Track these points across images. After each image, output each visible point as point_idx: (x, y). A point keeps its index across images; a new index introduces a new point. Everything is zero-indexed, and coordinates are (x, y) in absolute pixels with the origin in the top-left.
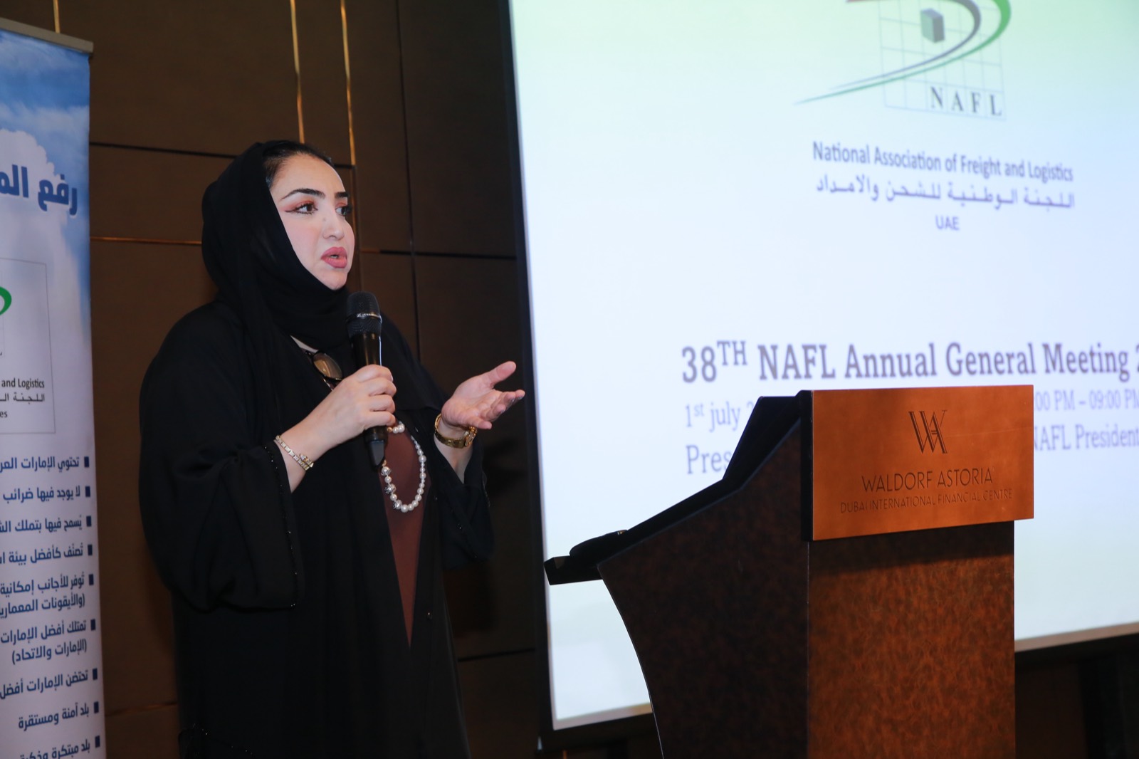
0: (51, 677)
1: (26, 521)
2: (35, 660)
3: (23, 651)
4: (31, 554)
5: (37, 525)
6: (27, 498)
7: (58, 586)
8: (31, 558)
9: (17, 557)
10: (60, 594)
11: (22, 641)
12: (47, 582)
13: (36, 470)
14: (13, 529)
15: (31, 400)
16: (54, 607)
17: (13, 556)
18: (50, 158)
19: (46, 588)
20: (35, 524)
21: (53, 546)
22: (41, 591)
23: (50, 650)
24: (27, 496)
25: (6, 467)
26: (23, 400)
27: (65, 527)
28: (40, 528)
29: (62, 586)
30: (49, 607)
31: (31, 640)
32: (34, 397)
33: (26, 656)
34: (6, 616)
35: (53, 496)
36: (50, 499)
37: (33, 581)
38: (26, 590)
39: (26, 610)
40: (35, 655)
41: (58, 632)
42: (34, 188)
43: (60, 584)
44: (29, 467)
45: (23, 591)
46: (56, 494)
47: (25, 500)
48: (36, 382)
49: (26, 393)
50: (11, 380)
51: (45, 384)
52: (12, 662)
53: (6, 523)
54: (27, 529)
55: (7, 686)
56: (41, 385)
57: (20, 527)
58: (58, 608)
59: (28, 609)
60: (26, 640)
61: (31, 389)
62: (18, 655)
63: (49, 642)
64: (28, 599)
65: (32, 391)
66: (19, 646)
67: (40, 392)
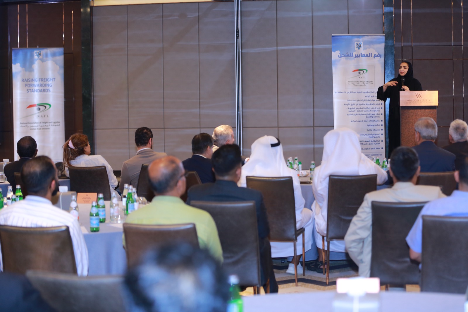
8: (369, 105)
10: (375, 110)
18: (376, 51)
21: (374, 103)
22: (371, 109)
24: (369, 96)
25: (366, 93)
28: (371, 101)
30: (373, 111)
33: (369, 117)
34: (366, 112)
36: (373, 97)
41: (374, 114)
42: (373, 55)
44: (370, 93)
49: (369, 83)
50: (367, 81)
53: (366, 100)
54: (369, 101)
55: (365, 120)
59: (369, 111)
60: (369, 115)
63: (372, 116)
64: (369, 110)
65: (371, 83)
66: (367, 116)
67: (372, 83)
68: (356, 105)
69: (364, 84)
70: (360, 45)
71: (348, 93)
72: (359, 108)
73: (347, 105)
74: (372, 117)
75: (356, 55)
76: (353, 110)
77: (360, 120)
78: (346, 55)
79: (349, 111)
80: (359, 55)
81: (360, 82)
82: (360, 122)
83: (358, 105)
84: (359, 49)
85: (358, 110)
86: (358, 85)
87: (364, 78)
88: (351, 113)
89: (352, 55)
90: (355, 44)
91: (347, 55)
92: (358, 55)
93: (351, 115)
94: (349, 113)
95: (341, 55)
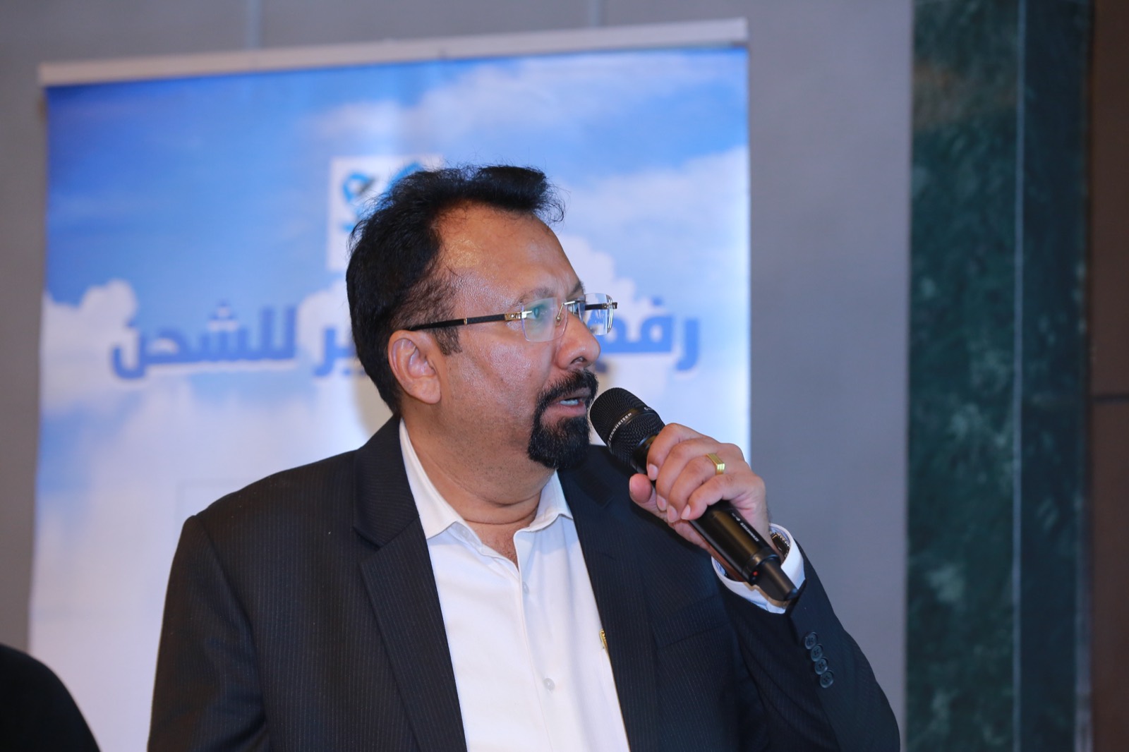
91: (223, 336)
95: (143, 343)
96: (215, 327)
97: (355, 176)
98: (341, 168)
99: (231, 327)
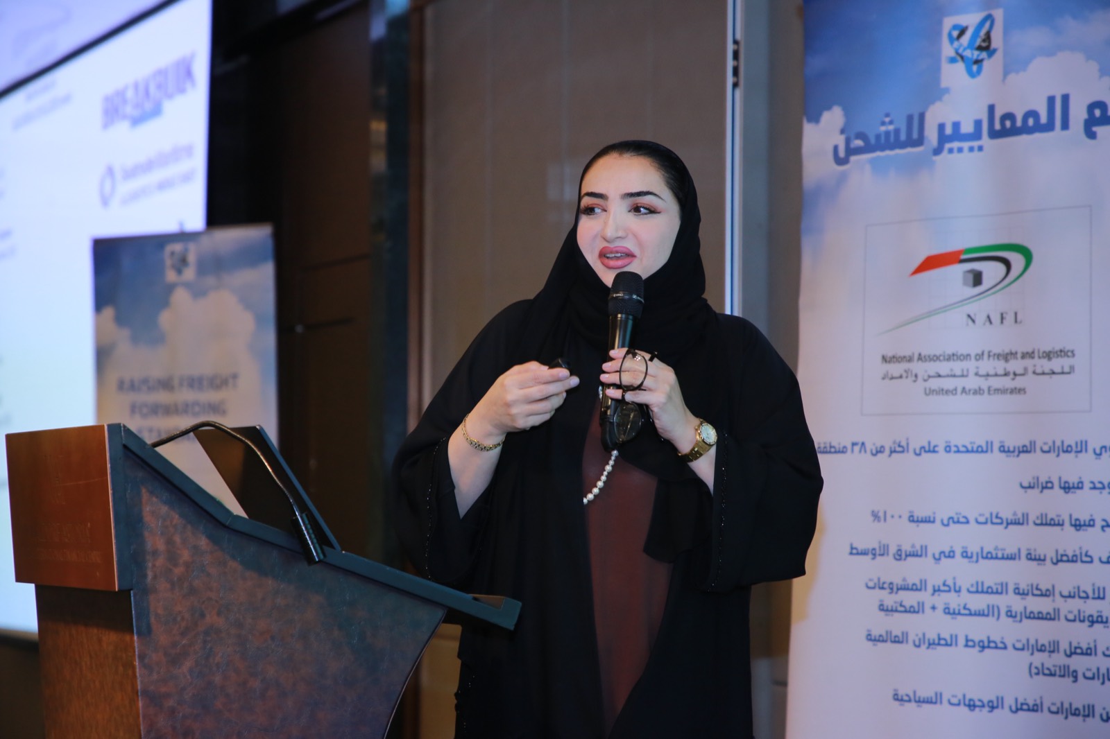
0: (1078, 704)
1: (1046, 515)
2: (1057, 679)
3: (1043, 665)
4: (1051, 554)
5: (1059, 521)
6: (1046, 488)
7: (1087, 597)
8: (1052, 559)
9: (1035, 556)
10: (1092, 607)
11: (1041, 654)
12: (1072, 591)
13: (1058, 455)
14: (1031, 522)
15: (1054, 373)
16: (1082, 621)
17: (1030, 554)
18: (1101, 73)
19: (1070, 596)
20: (1056, 519)
21: (1080, 548)
22: (1062, 599)
23: (1075, 671)
24: (1047, 486)
25: (1023, 452)
26: (1043, 373)
27: (1103, 527)
28: (1062, 525)
29: (1094, 598)
30: (1074, 620)
31: (1053, 655)
32: (1058, 370)
33: (1047, 672)
34: (1021, 621)
35: (1082, 488)
36: (1078, 491)
37: (1053, 587)
38: (1046, 595)
39: (1046, 619)
40: (1058, 673)
41: (1088, 652)
42: (1078, 114)
43: (1091, 595)
44: (1049, 452)
45: (1042, 595)
46: (1087, 485)
47: (1046, 491)
48: (1061, 351)
49: (1048, 365)
50: (1030, 350)
51: (1076, 352)
52: (1027, 674)
53: (1023, 515)
54: (1046, 524)
55: (1021, 700)
56: (1070, 354)
57: (1039, 522)
58: (1087, 623)
60: (1046, 654)
61: (1054, 360)
62: (1036, 668)
63: (1078, 663)
64: (1044, 605)
65: (1056, 364)
66: (1039, 659)
67: (1063, 363)
68: (937, 560)
69: (1006, 374)
70: (983, 33)
71: (880, 451)
72: (964, 583)
73: (864, 553)
74: (1076, 679)
75: (949, 131)
76: (909, 599)
77: (973, 695)
78: (878, 137)
79: (882, 608)
80: (978, 124)
81: (979, 357)
82: (972, 706)
83: (951, 555)
84: (972, 75)
85: (954, 600)
86: (959, 383)
87: (1010, 318)
88: (898, 623)
89: (915, 135)
90: (938, 33)
91: (887, 133)
92: (967, 128)
93: (896, 641)
94: (881, 624)
95: (848, 141)
96: (883, 129)
97: (955, 27)
98: (948, 23)
99: (891, 128)
